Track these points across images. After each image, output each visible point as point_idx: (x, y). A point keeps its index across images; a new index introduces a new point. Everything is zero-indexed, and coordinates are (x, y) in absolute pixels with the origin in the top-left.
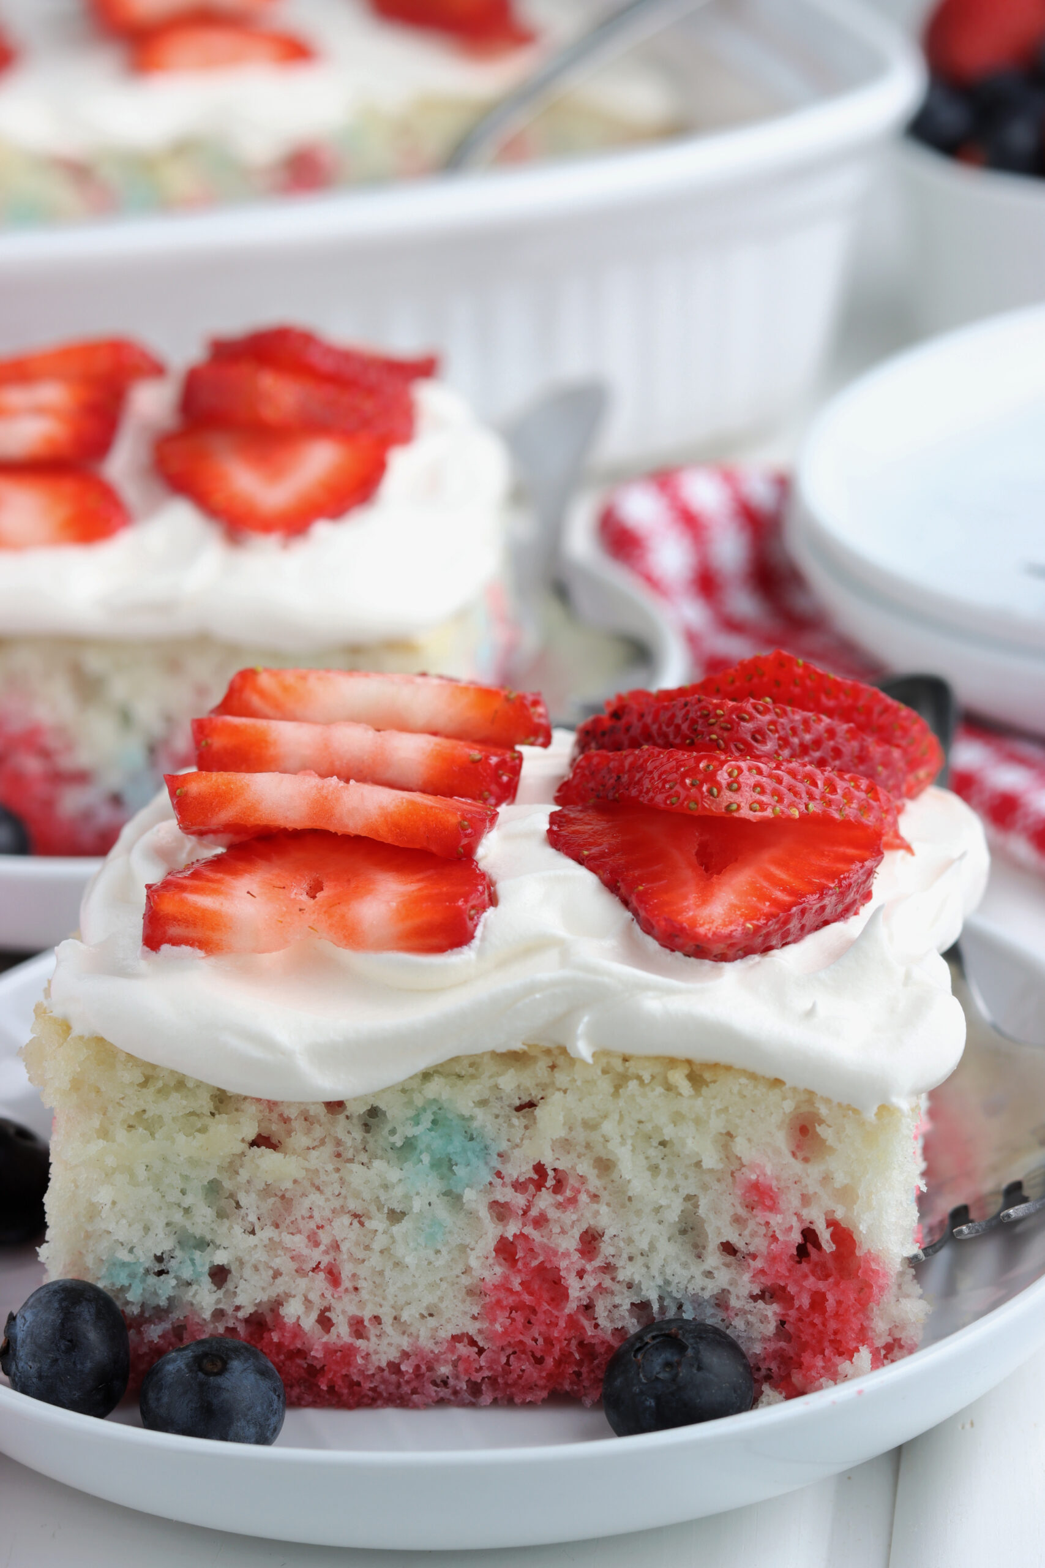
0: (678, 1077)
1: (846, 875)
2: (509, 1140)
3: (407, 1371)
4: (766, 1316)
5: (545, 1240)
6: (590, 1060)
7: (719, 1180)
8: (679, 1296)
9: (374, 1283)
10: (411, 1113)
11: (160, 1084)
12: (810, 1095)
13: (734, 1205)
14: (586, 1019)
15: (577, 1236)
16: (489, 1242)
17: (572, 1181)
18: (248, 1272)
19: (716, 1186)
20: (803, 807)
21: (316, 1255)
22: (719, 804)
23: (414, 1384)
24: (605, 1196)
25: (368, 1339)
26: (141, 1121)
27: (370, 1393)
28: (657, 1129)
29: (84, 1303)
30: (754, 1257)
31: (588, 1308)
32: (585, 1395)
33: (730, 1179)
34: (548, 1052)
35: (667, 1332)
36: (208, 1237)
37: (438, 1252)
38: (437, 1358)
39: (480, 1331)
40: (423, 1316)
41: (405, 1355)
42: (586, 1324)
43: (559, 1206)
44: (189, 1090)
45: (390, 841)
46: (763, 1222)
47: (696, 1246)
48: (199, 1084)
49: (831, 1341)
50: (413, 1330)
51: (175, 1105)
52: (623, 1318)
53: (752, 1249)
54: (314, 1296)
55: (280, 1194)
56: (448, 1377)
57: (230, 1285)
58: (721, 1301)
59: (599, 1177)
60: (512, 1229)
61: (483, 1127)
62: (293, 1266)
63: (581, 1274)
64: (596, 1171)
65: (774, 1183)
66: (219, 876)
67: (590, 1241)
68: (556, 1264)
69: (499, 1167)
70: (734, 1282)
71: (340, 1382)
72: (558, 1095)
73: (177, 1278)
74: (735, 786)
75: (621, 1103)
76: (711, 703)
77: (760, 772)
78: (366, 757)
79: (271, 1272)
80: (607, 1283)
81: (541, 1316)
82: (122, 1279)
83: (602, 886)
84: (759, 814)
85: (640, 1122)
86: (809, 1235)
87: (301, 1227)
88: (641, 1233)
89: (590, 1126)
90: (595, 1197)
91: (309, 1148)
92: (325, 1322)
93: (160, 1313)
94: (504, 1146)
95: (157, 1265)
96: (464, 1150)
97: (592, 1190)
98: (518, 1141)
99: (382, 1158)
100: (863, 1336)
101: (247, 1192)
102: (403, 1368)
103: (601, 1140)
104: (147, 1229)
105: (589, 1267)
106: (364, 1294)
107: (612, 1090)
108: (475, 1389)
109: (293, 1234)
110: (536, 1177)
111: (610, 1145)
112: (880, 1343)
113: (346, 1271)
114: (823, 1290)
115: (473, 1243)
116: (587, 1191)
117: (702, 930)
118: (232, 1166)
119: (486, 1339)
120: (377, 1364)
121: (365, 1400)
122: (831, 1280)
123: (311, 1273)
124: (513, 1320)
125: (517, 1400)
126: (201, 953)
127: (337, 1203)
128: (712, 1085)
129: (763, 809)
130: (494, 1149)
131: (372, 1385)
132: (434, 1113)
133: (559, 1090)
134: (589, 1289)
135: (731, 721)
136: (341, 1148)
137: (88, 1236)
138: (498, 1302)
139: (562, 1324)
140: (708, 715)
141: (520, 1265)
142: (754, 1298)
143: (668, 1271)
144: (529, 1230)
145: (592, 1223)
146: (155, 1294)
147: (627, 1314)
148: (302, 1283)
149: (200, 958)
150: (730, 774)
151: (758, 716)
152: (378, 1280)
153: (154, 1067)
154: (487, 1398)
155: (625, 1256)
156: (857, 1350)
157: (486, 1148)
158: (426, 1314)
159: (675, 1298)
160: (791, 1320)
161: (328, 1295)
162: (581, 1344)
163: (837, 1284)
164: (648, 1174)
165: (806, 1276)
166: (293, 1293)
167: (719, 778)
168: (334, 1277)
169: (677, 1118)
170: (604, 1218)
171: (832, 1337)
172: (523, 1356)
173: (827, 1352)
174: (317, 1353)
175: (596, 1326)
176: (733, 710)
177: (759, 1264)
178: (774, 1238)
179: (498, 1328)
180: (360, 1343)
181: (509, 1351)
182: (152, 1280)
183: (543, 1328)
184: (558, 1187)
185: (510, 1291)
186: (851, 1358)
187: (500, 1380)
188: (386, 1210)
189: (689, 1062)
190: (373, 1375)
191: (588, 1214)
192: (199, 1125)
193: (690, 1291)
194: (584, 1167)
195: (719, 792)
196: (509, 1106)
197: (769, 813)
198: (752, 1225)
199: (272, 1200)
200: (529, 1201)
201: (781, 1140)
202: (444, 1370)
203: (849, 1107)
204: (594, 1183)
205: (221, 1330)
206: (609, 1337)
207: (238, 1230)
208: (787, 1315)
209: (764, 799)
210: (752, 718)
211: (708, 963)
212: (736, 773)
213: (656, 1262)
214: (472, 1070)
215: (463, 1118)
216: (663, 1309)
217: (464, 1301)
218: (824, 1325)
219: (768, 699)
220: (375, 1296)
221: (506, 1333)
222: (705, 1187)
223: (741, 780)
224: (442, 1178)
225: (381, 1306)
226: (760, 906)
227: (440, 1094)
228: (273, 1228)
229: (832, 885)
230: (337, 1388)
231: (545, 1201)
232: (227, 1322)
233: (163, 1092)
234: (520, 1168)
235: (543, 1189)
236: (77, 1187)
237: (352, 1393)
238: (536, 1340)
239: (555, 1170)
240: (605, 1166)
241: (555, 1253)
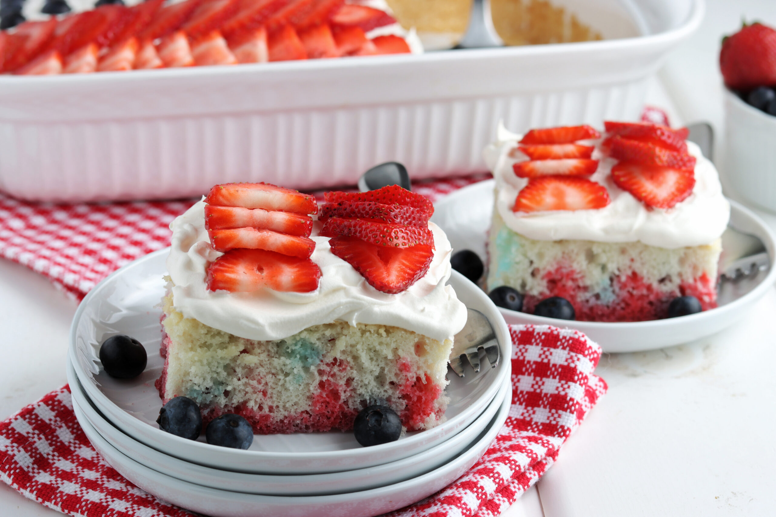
0: (382, 331)
1: (426, 263)
2: (326, 350)
3: (286, 423)
4: (402, 404)
5: (335, 381)
6: (355, 326)
7: (391, 362)
8: (376, 398)
9: (278, 395)
10: (294, 342)
11: (212, 333)
12: (423, 336)
13: (396, 370)
14: (356, 314)
15: (345, 380)
16: (317, 382)
17: (345, 363)
18: (237, 392)
19: (391, 364)
20: (414, 242)
21: (260, 387)
22: (393, 244)
23: (288, 426)
24: (355, 367)
25: (274, 412)
26: (206, 346)
27: (273, 430)
28: (374, 347)
29: (191, 406)
30: (400, 386)
31: (346, 402)
32: (342, 429)
33: (395, 362)
34: (341, 324)
35: (375, 410)
36: (224, 381)
37: (300, 385)
38: (296, 418)
39: (311, 410)
40: (292, 405)
41: (286, 417)
42: (345, 407)
43: (340, 370)
44: (222, 335)
45: (285, 253)
46: (405, 375)
47: (381, 382)
48: (225, 333)
49: (422, 411)
50: (289, 410)
51: (217, 340)
52: (357, 405)
53: (400, 383)
54: (258, 400)
55: (249, 367)
56: (298, 424)
57: (230, 396)
58: (389, 399)
59: (354, 361)
60: (325, 378)
61: (318, 346)
62: (252, 390)
63: (345, 392)
64: (353, 360)
65: (410, 363)
66: (230, 266)
67: (349, 381)
68: (338, 389)
69: (322, 359)
70: (393, 393)
71: (264, 426)
72: (344, 337)
73: (213, 394)
74: (397, 237)
75: (364, 339)
76: (380, 205)
77: (403, 232)
78: (265, 221)
79: (245, 392)
80: (353, 394)
81: (331, 405)
82: (195, 395)
83: (353, 268)
84: (405, 247)
85: (368, 345)
86: (419, 379)
87: (256, 378)
88: (366, 379)
89: (352, 346)
90: (352, 368)
91: (259, 353)
92: (261, 408)
93: (206, 406)
94: (324, 352)
95: (207, 391)
96: (311, 354)
97: (351, 365)
98: (329, 351)
99: (283, 356)
100: (432, 410)
101: (239, 367)
102: (285, 421)
103: (356, 350)
104: (204, 379)
105: (348, 390)
106: (274, 399)
107: (361, 335)
108: (307, 427)
109: (253, 380)
110: (334, 362)
111: (359, 352)
112: (436, 411)
113: (269, 391)
114: (421, 395)
115: (312, 382)
116: (350, 366)
117: (391, 285)
118: (234, 359)
119: (312, 412)
120: (276, 420)
121: (271, 432)
122: (424, 392)
123: (258, 393)
124: (322, 406)
125: (321, 431)
126: (229, 292)
127: (268, 371)
128: (392, 334)
129: (405, 245)
130: (321, 353)
131: (274, 427)
132: (302, 342)
133: (344, 335)
134: (347, 396)
135: (387, 212)
136: (270, 353)
137: (183, 381)
138: (318, 401)
139: (338, 407)
140: (379, 209)
141: (326, 389)
142: (399, 398)
143: (373, 390)
144: (330, 378)
145: (350, 376)
146: (206, 400)
147: (359, 404)
148: (255, 396)
149: (229, 293)
150: (395, 234)
151: (396, 210)
152: (279, 394)
153: (210, 328)
154: (311, 430)
155: (360, 386)
156: (431, 413)
157: (318, 353)
158: (293, 404)
159: (374, 398)
160: (410, 404)
161: (263, 399)
162: (342, 413)
163: (426, 393)
164: (370, 361)
165: (415, 391)
166: (252, 399)
167: (392, 235)
168: (265, 393)
169: (381, 344)
170: (355, 374)
171: (423, 410)
172: (324, 417)
173: (421, 414)
174: (258, 417)
175: (348, 407)
176: (387, 208)
177: (402, 388)
178: (408, 380)
179: (317, 409)
180: (272, 414)
181: (319, 415)
182: (204, 395)
183: (332, 409)
184: (340, 365)
185: (322, 397)
186: (428, 416)
187: (316, 425)
188: (284, 373)
189: (385, 326)
190: (274, 424)
191: (349, 373)
192: (225, 346)
193: (380, 396)
194: (349, 359)
195: (393, 240)
196: (327, 340)
197: (407, 246)
198: (401, 376)
199: (246, 370)
200: (330, 369)
201: (413, 350)
202: (298, 422)
203: (435, 340)
204: (352, 363)
205: (226, 411)
206: (352, 411)
207: (235, 379)
208: (409, 403)
209: (406, 241)
210: (394, 211)
211: (391, 294)
212: (396, 233)
213: (370, 388)
214: (316, 329)
215: (311, 343)
216: (370, 403)
217: (306, 400)
218: (421, 406)
219: (398, 204)
220: (278, 399)
221: (319, 410)
222: (387, 364)
223: (398, 235)
224: (302, 362)
225: (279, 402)
226: (405, 275)
227: (306, 337)
228: (246, 378)
229: (423, 267)
230: (262, 428)
231: (336, 369)
232: (228, 408)
233: (213, 336)
234: (329, 360)
235: (336, 366)
236: (181, 366)
237: (267, 430)
238: (328, 412)
239: (340, 360)
240: (356, 358)
241: (338, 385)
